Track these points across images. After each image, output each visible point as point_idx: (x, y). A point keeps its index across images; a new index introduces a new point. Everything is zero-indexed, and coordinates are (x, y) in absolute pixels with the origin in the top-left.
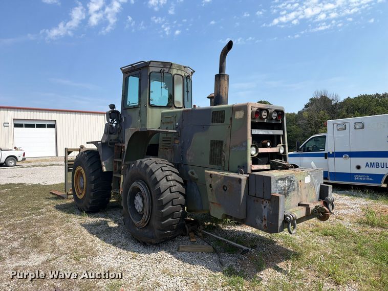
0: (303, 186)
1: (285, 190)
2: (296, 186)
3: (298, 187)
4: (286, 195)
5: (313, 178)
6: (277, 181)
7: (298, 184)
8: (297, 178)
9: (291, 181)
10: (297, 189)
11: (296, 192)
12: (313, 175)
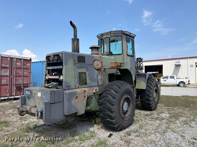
0: (37, 97)
1: (29, 96)
2: (33, 96)
3: (34, 96)
4: (29, 98)
5: (43, 94)
6: (26, 91)
7: (34, 95)
8: (34, 92)
9: (31, 92)
10: (33, 97)
11: (33, 99)
12: (42, 93)
